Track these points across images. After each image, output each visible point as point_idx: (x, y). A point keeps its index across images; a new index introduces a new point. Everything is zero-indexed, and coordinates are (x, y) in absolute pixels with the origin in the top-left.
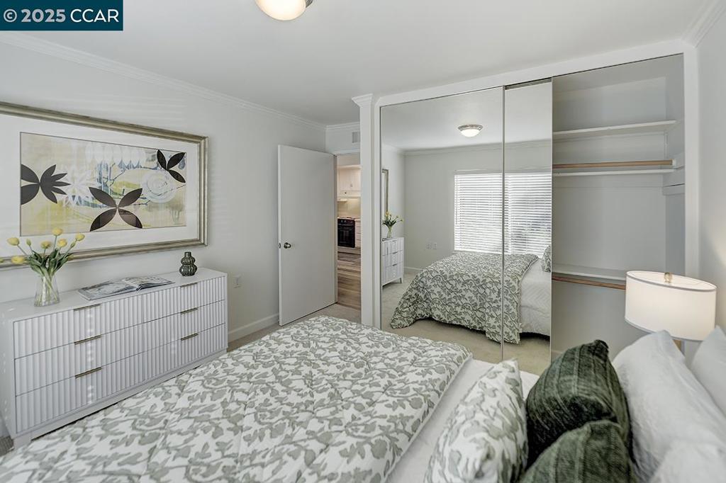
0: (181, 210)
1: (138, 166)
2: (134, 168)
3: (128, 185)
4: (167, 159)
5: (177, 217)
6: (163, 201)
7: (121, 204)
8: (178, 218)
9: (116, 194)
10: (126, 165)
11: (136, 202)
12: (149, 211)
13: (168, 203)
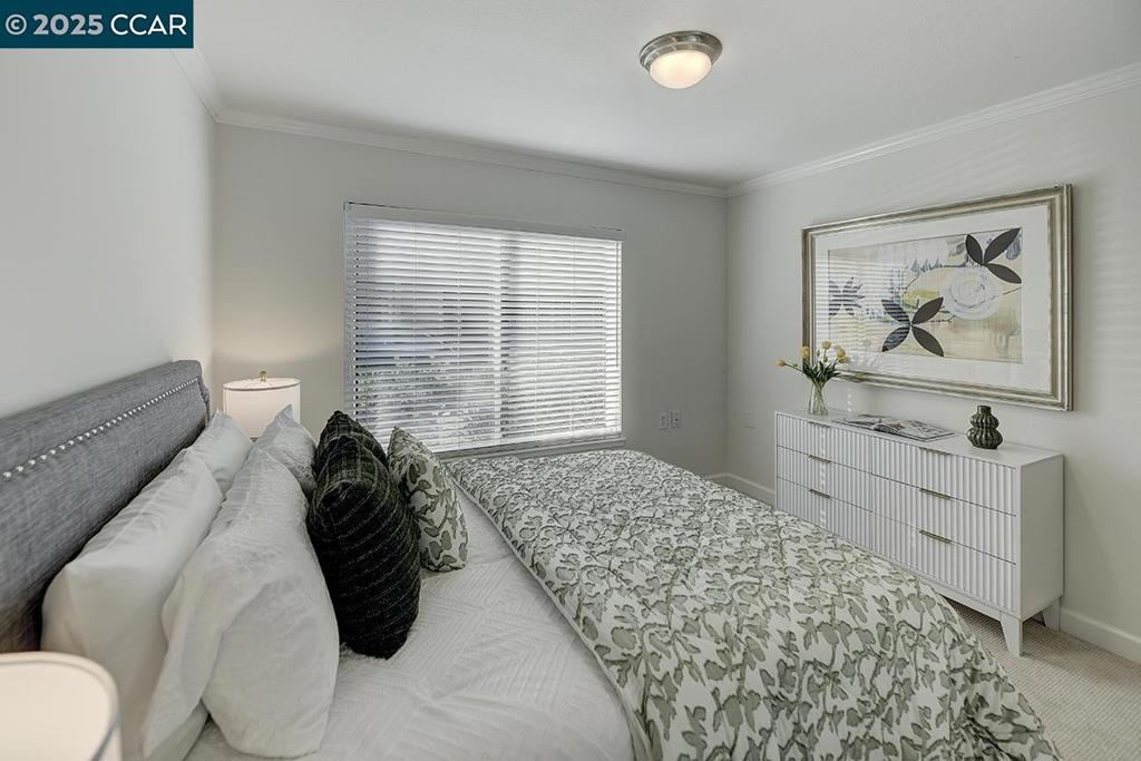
0: (1012, 334)
1: (937, 266)
2: (931, 269)
3: (924, 294)
4: (984, 246)
5: (1003, 344)
6: (981, 317)
7: (915, 321)
8: (1007, 347)
9: (909, 306)
10: (921, 266)
11: (935, 318)
12: (956, 332)
13: (987, 320)
